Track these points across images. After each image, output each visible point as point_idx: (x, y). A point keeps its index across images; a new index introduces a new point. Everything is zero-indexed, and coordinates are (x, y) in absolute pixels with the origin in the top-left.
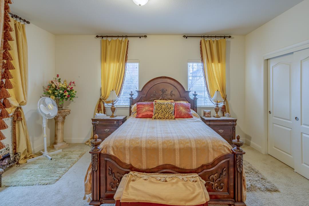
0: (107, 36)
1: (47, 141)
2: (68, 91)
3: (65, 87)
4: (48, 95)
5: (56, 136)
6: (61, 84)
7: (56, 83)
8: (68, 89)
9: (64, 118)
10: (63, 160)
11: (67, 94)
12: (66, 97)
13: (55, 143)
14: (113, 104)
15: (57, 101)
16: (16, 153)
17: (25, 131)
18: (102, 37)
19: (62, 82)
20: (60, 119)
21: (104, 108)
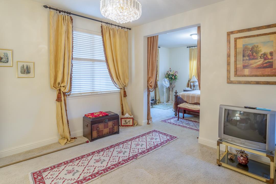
0: (192, 47)
1: (166, 99)
2: (174, 76)
3: (173, 74)
4: (166, 77)
5: (169, 97)
6: (171, 73)
7: (170, 72)
8: (174, 75)
9: (172, 89)
10: (171, 106)
11: (173, 77)
12: (173, 79)
13: (169, 100)
14: (194, 83)
15: (170, 81)
16: (156, 99)
17: (158, 92)
18: (190, 47)
19: (172, 72)
20: (171, 89)
21: (191, 85)
